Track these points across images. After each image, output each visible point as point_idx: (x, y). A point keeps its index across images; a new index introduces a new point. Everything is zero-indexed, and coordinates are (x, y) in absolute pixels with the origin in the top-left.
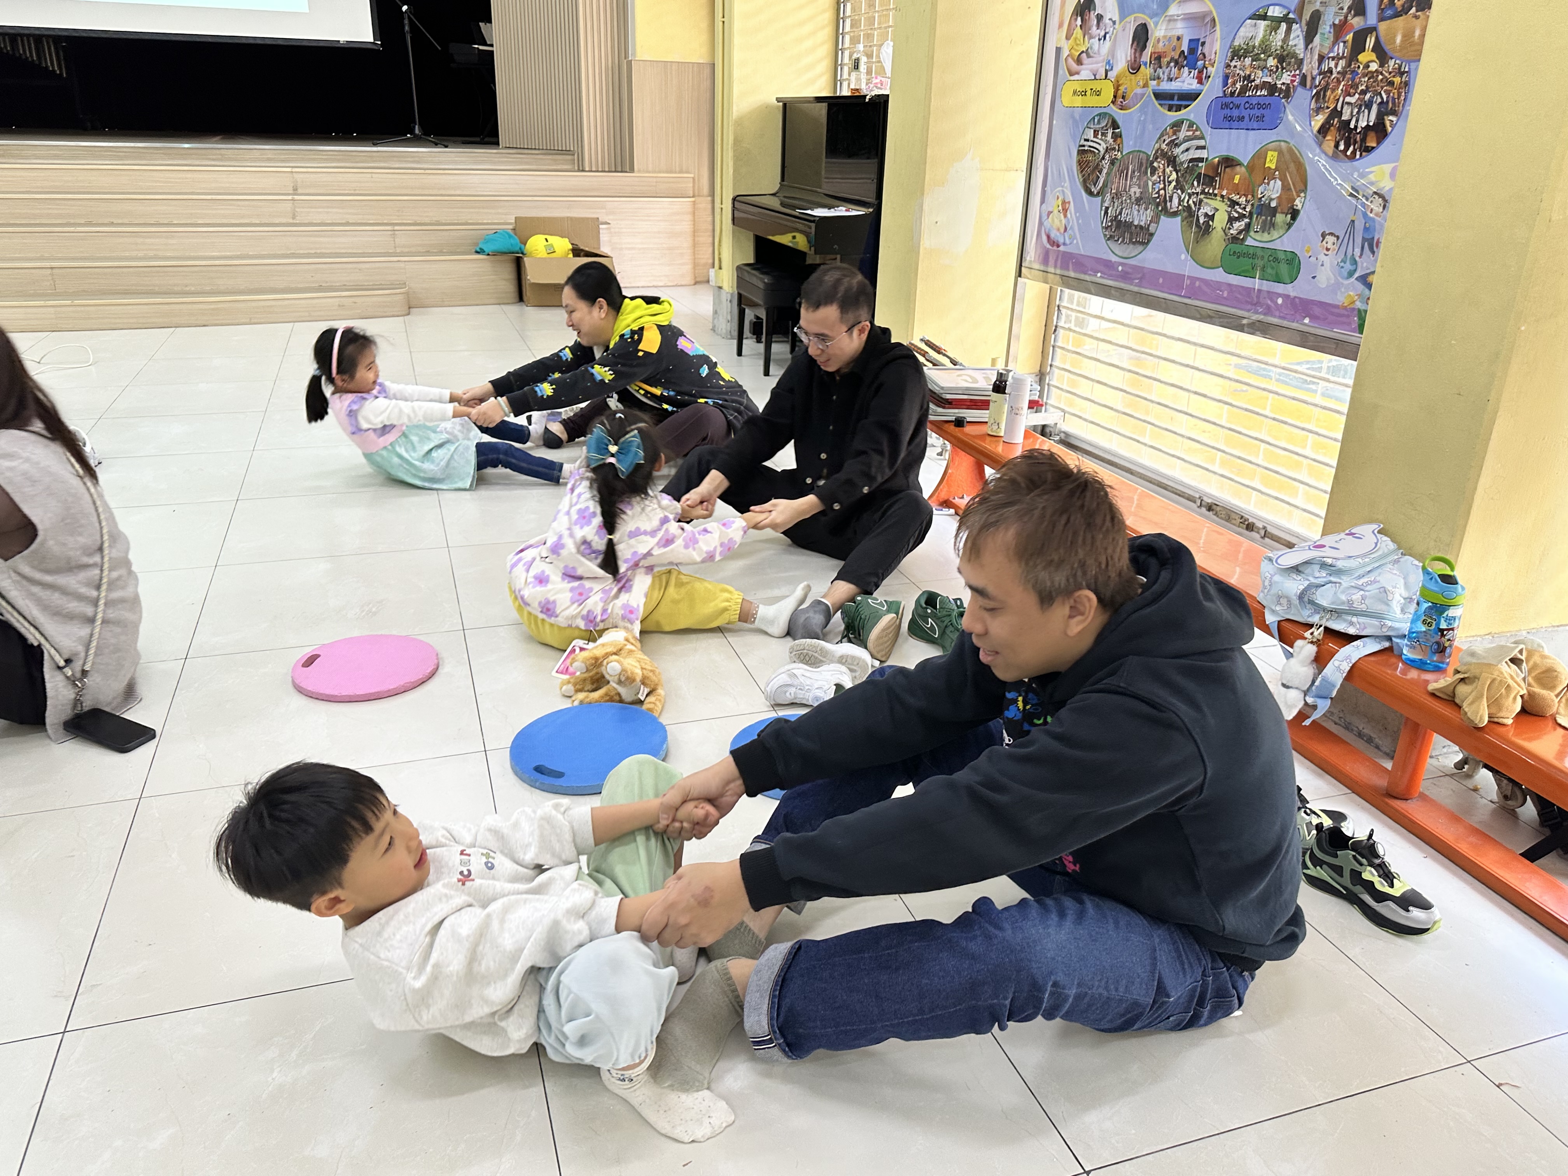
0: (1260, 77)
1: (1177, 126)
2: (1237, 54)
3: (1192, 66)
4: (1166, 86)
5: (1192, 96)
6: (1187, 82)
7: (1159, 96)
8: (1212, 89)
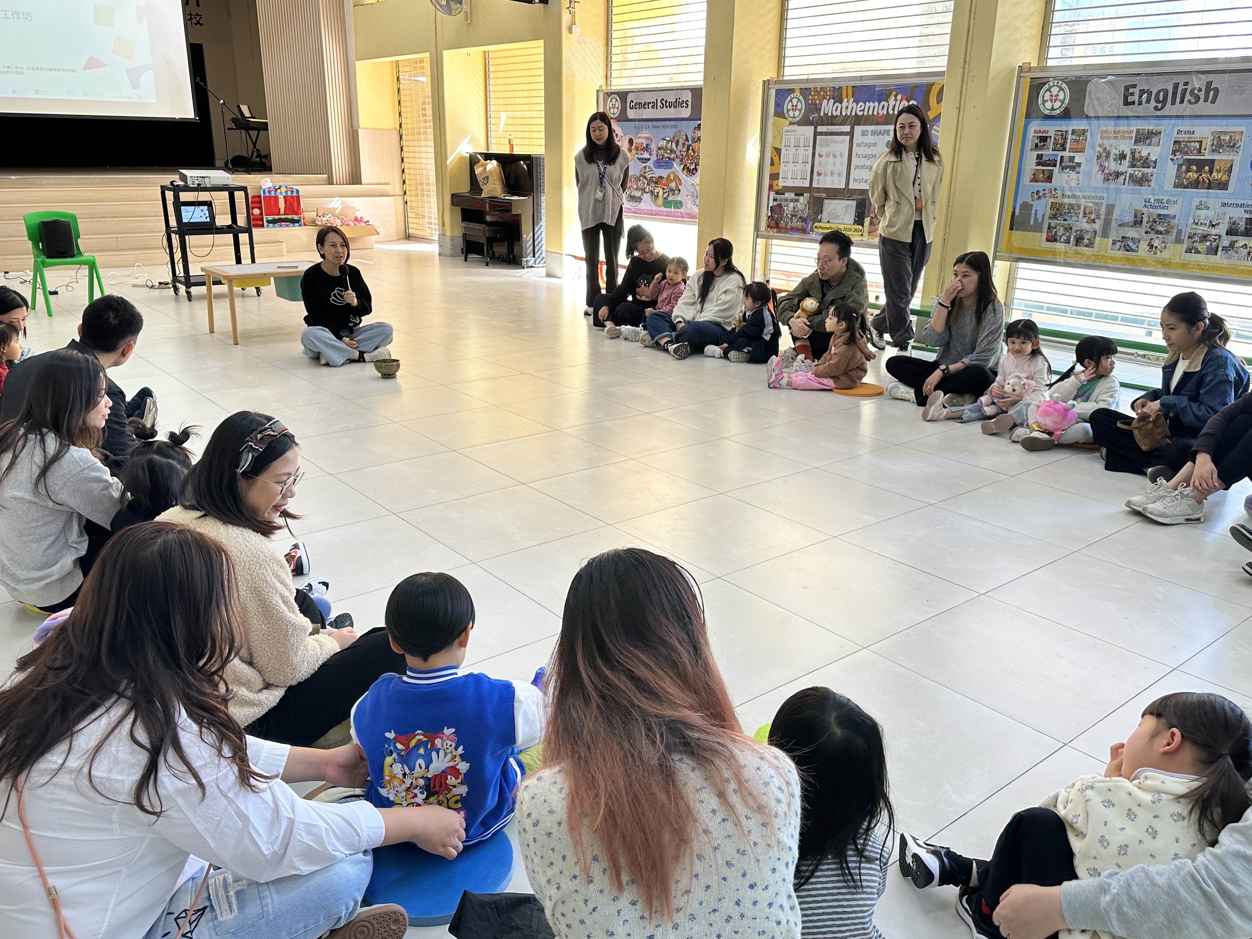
0: (666, 155)
1: (645, 167)
2: (659, 149)
3: (647, 151)
4: (640, 156)
5: (649, 159)
6: (646, 155)
7: (638, 159)
8: (654, 158)
